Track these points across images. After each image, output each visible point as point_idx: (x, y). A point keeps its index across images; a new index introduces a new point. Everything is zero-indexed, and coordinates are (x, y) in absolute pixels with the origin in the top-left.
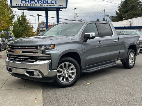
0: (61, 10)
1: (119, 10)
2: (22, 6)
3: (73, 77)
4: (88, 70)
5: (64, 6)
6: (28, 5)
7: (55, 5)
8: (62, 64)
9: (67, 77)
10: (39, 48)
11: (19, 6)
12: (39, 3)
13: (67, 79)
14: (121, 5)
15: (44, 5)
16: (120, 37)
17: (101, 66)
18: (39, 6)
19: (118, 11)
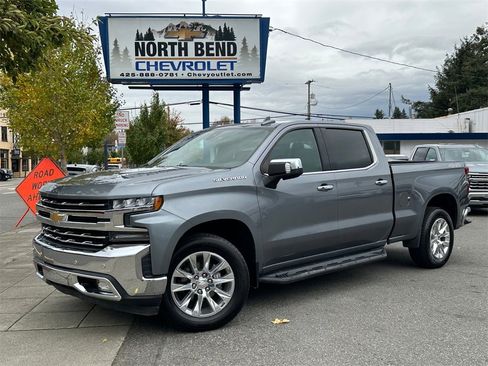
0: (248, 89)
1: (440, 84)
2: (139, 77)
3: (226, 297)
4: (280, 276)
5: (256, 74)
6: (153, 75)
7: (228, 75)
8: (188, 257)
9: (205, 299)
10: (116, 206)
11: (130, 77)
12: (184, 69)
13: (206, 305)
14: (445, 70)
15: (199, 75)
16: (396, 169)
17: (330, 262)
18: (186, 77)
19: (435, 88)
